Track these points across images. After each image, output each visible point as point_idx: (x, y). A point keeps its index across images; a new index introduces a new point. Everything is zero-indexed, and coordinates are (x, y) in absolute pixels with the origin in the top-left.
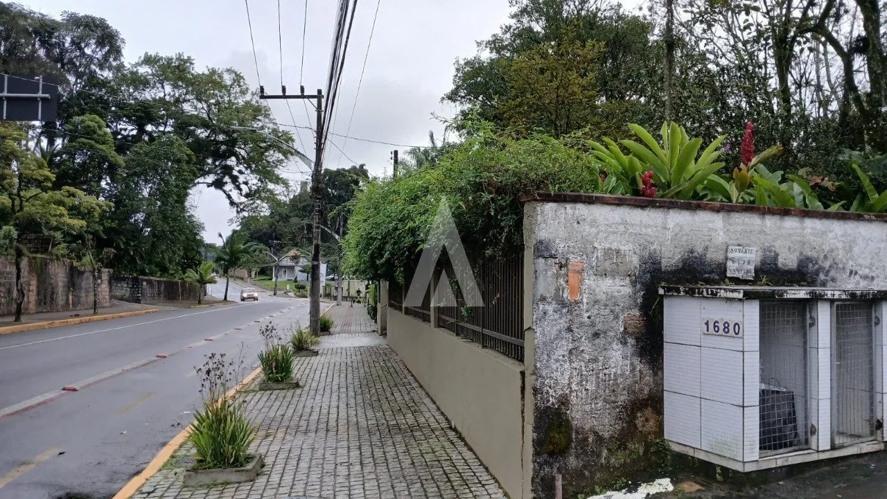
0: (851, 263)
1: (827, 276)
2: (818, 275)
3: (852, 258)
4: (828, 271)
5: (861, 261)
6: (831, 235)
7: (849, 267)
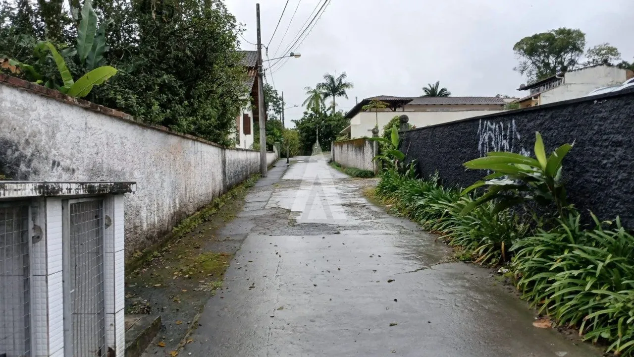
0: (54, 152)
1: (29, 167)
2: (18, 165)
3: (54, 146)
4: (30, 161)
5: (63, 150)
6: (33, 115)
7: (51, 158)
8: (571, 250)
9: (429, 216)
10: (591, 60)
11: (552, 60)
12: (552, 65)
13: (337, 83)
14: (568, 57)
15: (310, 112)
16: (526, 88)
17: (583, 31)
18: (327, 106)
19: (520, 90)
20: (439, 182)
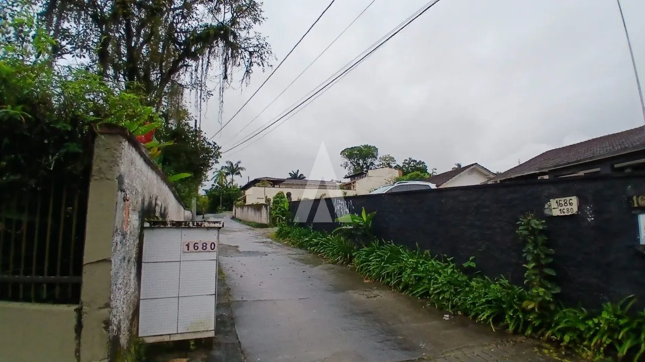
8: (376, 252)
9: (311, 246)
10: (381, 163)
11: (361, 162)
12: (361, 165)
13: (235, 167)
14: (369, 160)
15: (216, 184)
16: (348, 177)
17: (377, 147)
18: (228, 182)
19: (345, 178)
20: (313, 229)
